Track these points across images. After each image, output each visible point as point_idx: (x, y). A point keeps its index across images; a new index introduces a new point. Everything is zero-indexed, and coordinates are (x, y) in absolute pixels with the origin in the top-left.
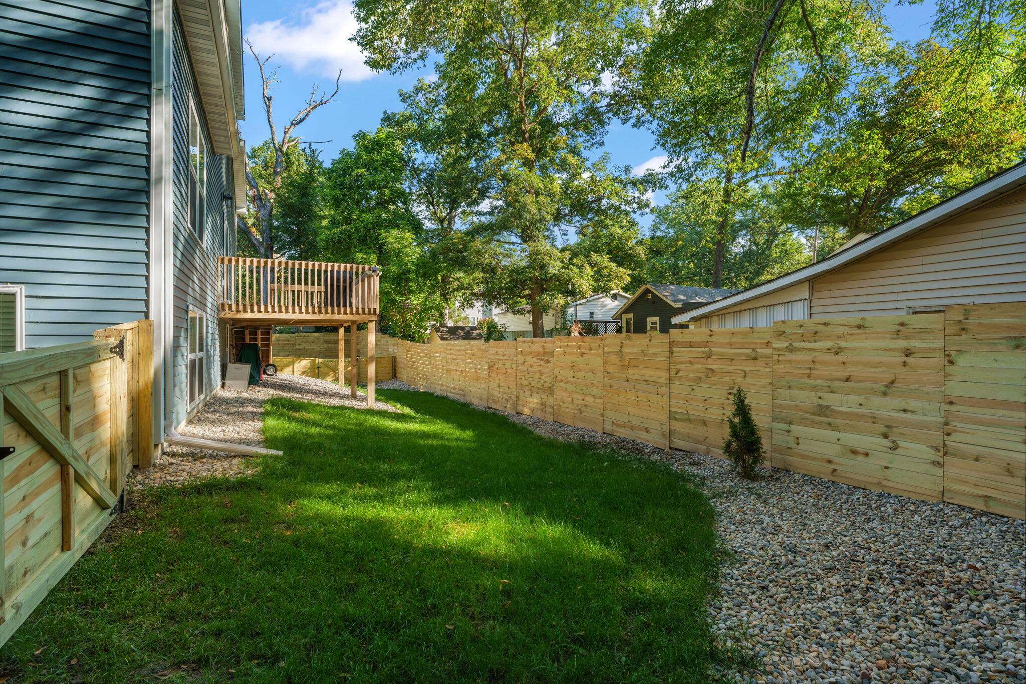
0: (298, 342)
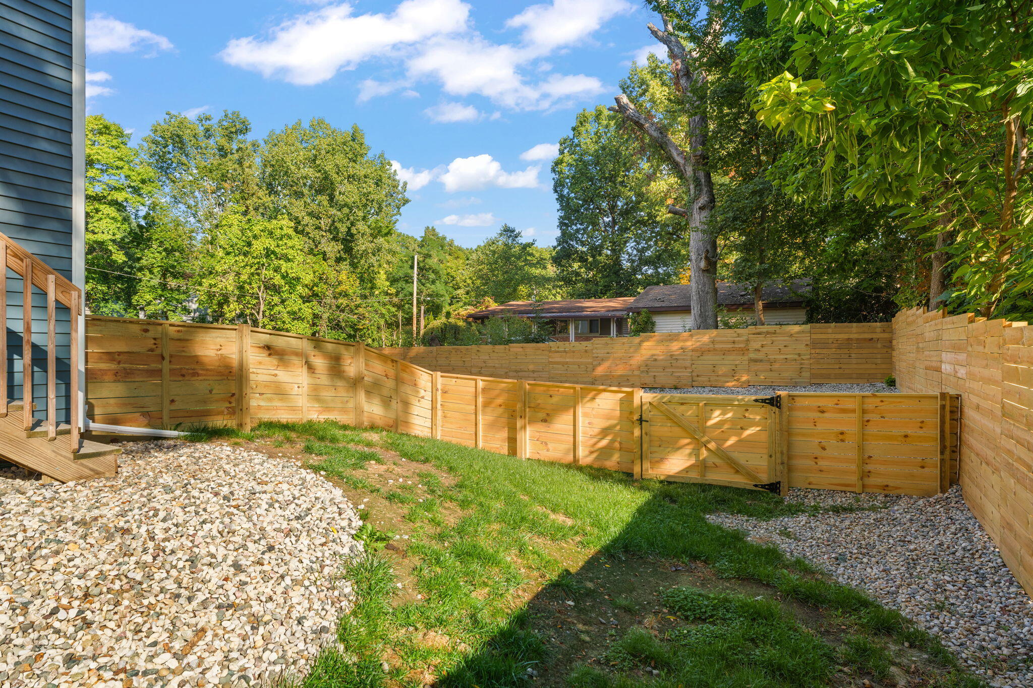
0: (755, 345)
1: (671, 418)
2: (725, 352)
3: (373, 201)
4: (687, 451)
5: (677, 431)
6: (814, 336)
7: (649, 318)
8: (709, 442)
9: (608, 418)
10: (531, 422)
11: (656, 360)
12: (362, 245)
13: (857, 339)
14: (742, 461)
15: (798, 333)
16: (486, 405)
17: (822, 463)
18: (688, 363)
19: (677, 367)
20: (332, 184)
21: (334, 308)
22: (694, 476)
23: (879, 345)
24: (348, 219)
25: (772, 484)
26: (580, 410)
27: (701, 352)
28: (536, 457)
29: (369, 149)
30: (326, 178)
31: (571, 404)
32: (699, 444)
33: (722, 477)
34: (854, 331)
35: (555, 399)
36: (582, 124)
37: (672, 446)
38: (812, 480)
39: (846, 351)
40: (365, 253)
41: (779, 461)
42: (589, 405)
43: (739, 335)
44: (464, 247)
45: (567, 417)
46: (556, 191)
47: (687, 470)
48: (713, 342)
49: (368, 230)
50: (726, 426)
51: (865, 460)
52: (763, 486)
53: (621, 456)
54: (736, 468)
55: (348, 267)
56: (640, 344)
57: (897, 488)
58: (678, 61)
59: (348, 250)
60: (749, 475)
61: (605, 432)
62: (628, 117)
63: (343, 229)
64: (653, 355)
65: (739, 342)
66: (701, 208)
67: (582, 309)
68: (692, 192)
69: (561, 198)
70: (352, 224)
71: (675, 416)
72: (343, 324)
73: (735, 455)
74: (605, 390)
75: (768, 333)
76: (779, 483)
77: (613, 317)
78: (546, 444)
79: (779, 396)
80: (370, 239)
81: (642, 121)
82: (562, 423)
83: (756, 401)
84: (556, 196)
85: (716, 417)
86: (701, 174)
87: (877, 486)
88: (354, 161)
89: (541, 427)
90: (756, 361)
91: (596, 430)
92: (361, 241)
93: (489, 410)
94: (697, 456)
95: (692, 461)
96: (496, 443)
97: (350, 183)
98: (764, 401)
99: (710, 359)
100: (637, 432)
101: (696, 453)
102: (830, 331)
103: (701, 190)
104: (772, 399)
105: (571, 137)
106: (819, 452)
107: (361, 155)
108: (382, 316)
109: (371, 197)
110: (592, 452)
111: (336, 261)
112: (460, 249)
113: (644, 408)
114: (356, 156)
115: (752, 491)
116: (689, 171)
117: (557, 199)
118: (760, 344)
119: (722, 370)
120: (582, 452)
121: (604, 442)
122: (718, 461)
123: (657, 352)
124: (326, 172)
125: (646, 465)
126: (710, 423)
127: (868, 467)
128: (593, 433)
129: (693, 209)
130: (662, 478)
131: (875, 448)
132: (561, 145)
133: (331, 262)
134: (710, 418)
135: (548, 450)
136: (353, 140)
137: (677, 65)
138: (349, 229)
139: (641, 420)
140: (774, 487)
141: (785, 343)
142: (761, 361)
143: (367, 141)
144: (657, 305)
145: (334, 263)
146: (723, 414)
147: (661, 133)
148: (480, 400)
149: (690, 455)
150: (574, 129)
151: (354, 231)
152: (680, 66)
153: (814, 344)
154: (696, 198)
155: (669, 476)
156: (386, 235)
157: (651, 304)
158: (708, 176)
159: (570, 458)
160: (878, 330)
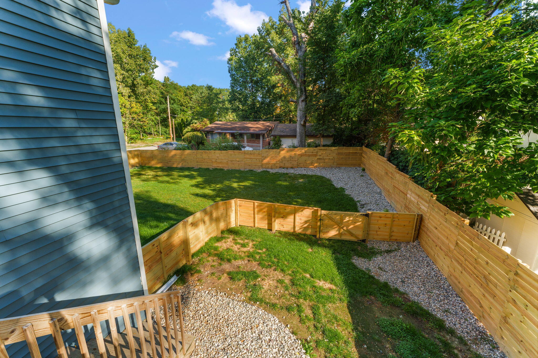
1: (331, 219)
2: (309, 156)
3: (143, 68)
4: (336, 229)
5: (332, 223)
6: (339, 151)
7: (279, 139)
8: (344, 227)
9: (308, 217)
10: (278, 218)
11: (285, 158)
12: (141, 89)
13: (352, 153)
14: (354, 233)
15: (334, 150)
16: (259, 211)
17: (378, 233)
18: (296, 159)
19: (292, 161)
20: (121, 58)
21: (131, 119)
22: (338, 238)
23: (358, 155)
24: (132, 77)
25: (363, 240)
26: (297, 215)
27: (301, 155)
28: (279, 230)
29: (137, 41)
30: (117, 55)
31: (294, 212)
32: (340, 228)
33: (347, 237)
34: (351, 150)
35: (287, 210)
36: (239, 43)
37: (331, 227)
38: (375, 238)
39: (348, 156)
40: (142, 94)
41: (366, 233)
42: (300, 213)
43: (314, 150)
44: (182, 86)
45: (292, 217)
46: (229, 72)
47: (335, 235)
48: (305, 152)
49: (142, 82)
50: (350, 222)
51: (391, 231)
52: (360, 240)
53: (311, 230)
54: (352, 234)
55: (134, 100)
56: (279, 152)
57: (399, 240)
58: (295, 37)
59: (133, 91)
60: (356, 237)
61: (306, 222)
62: (275, 59)
63: (130, 81)
64: (284, 156)
65: (314, 152)
66: (302, 101)
67: (248, 128)
68: (299, 94)
69: (232, 76)
70: (134, 79)
71: (333, 218)
72: (136, 126)
73: (351, 231)
74: (306, 208)
75: (324, 149)
76: (365, 239)
77: (261, 134)
78: (283, 225)
79: (369, 214)
80: (144, 86)
81: (281, 62)
82: (290, 219)
83: (361, 215)
84: (229, 74)
85: (347, 219)
86: (303, 88)
87: (394, 239)
88: (131, 47)
89: (281, 220)
90: (319, 159)
91: (303, 221)
92: (140, 88)
93: (260, 213)
94: (339, 231)
95: (337, 233)
96: (264, 225)
97: (131, 58)
98: (363, 215)
99: (304, 158)
100: (319, 224)
101: (339, 230)
102: (344, 149)
103: (302, 94)
104: (366, 214)
105: (235, 48)
106: (378, 230)
107: (134, 45)
108: (153, 121)
109: (142, 66)
110: (300, 229)
111: (128, 97)
112: (181, 87)
113: (322, 216)
114: (132, 45)
115: (357, 242)
116: (298, 85)
117: (230, 76)
118: (321, 153)
119: (308, 162)
120: (297, 229)
121: (306, 225)
122: (346, 233)
123: (286, 155)
124: (117, 52)
125: (321, 234)
126: (345, 221)
127: (392, 234)
128: (302, 222)
129: (299, 101)
130: (327, 238)
131: (395, 229)
132: (231, 51)
133: (126, 98)
134: (345, 219)
135: (284, 227)
136: (129, 36)
137: (295, 38)
138: (133, 81)
139: (320, 220)
140: (364, 241)
141: (329, 153)
142: (321, 159)
143: (136, 37)
144: (282, 134)
145: (128, 98)
146: (349, 218)
147: (288, 68)
148: (256, 210)
149: (337, 230)
150: (236, 44)
151: (135, 83)
152: (296, 39)
153: (339, 154)
154: (301, 96)
155: (330, 237)
156: (150, 84)
157: (280, 134)
158: (305, 88)
159: (292, 231)
160: (359, 150)
